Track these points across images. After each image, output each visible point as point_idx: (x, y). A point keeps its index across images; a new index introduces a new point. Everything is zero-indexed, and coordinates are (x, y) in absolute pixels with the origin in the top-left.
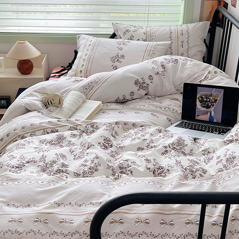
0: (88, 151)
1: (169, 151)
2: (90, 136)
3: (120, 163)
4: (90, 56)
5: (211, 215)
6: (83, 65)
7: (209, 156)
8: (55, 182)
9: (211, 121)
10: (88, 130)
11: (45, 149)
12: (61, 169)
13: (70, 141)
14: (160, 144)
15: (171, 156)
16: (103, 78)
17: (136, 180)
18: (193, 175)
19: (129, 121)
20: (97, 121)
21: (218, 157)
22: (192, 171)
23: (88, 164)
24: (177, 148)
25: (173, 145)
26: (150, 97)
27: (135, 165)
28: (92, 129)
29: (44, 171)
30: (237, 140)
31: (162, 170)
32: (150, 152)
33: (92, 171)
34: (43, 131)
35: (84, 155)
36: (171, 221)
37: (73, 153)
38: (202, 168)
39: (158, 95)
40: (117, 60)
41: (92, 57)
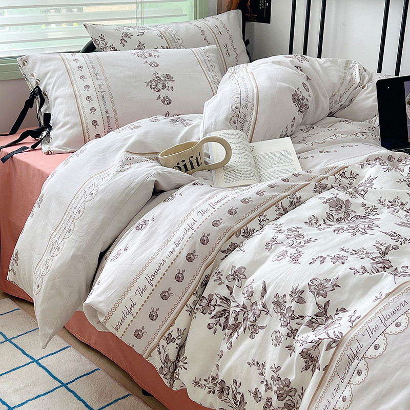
4: (100, 88)
10: (340, 184)
16: (250, 97)
26: (303, 127)
28: (346, 181)
34: (275, 207)
40: (161, 85)
41: (105, 88)
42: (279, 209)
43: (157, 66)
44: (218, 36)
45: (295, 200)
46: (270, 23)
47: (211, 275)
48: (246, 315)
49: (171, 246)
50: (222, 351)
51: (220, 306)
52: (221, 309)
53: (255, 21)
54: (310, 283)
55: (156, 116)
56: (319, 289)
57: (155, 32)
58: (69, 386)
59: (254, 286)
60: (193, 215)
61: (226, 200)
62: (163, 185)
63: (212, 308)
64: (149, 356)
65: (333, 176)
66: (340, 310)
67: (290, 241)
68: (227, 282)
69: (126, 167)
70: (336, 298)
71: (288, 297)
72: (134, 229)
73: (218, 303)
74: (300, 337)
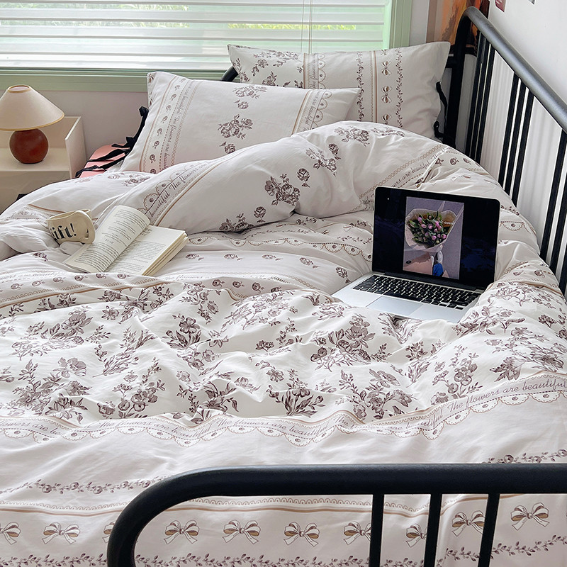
0: (139, 351)
1: (329, 351)
2: (149, 316)
3: (210, 383)
4: (174, 122)
5: (407, 511)
6: (157, 143)
7: (421, 362)
8: (49, 430)
9: (436, 276)
10: (146, 299)
11: (37, 348)
12: (68, 397)
13: (100, 328)
14: (309, 334)
15: (331, 363)
16: (191, 176)
17: (241, 424)
18: (376, 409)
19: (247, 276)
20: (171, 276)
21: (439, 366)
22: (377, 400)
23: (136, 384)
24: (350, 342)
25: (341, 334)
26: (303, 218)
27: (244, 386)
28: (156, 297)
29: (27, 401)
30: (484, 326)
31: (307, 397)
32: (284, 353)
33: (142, 403)
34: (39, 301)
35: (129, 361)
36: (312, 528)
37: (103, 359)
38: (400, 393)
39: (321, 213)
40: (234, 131)
41: (178, 123)
42: (45, 304)
45: (67, 300)
57: (298, 63)
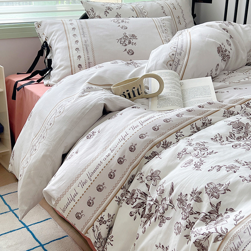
4: (86, 43)
16: (184, 47)
40: (128, 42)
41: (88, 43)
42: (193, 128)
43: (126, 28)
44: (174, 10)
45: (207, 122)
46: (211, 3)
47: (136, 175)
48: (157, 208)
49: (108, 151)
50: (138, 234)
51: (140, 199)
52: (141, 201)
53: (202, 2)
54: (207, 186)
55: (116, 60)
56: (213, 191)
57: (129, 7)
58: (45, 246)
59: (165, 185)
60: (127, 130)
61: (153, 119)
62: (110, 107)
63: (134, 200)
64: (87, 232)
65: (240, 106)
66: (229, 210)
67: (196, 152)
68: (146, 182)
69: (85, 94)
70: (226, 200)
71: (189, 196)
72: (85, 138)
73: (139, 197)
74: (196, 229)
